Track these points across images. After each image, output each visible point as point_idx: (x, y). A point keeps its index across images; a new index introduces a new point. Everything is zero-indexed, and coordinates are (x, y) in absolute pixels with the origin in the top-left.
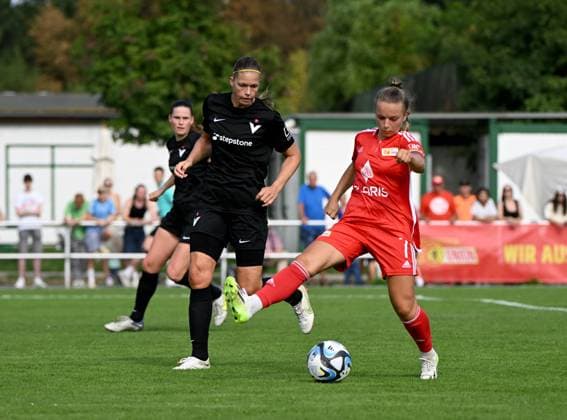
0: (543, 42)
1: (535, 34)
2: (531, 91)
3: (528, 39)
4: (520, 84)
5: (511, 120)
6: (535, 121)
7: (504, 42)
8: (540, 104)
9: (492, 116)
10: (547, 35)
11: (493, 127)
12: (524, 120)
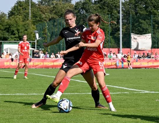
0: (11, 30)
1: (10, 28)
2: (9, 37)
3: (9, 29)
4: (7, 37)
5: (6, 42)
6: (10, 42)
7: (5, 30)
8: (10, 40)
9: (3, 42)
10: (11, 29)
11: (3, 43)
12: (8, 42)
